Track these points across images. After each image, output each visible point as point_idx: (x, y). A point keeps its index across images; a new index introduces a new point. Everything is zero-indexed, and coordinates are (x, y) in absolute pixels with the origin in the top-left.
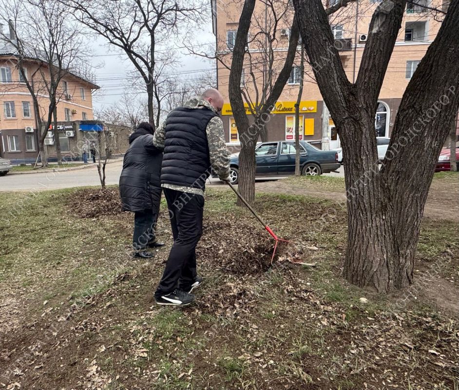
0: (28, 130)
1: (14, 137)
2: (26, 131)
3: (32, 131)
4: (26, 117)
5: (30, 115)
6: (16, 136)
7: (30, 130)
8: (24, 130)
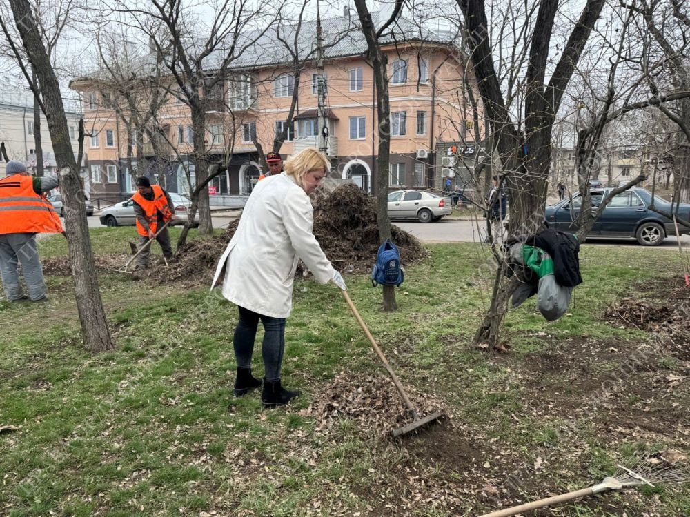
0: (421, 155)
1: (398, 165)
2: (419, 157)
3: (426, 156)
4: (419, 135)
5: (425, 131)
6: (402, 164)
7: (424, 154)
8: (415, 155)
